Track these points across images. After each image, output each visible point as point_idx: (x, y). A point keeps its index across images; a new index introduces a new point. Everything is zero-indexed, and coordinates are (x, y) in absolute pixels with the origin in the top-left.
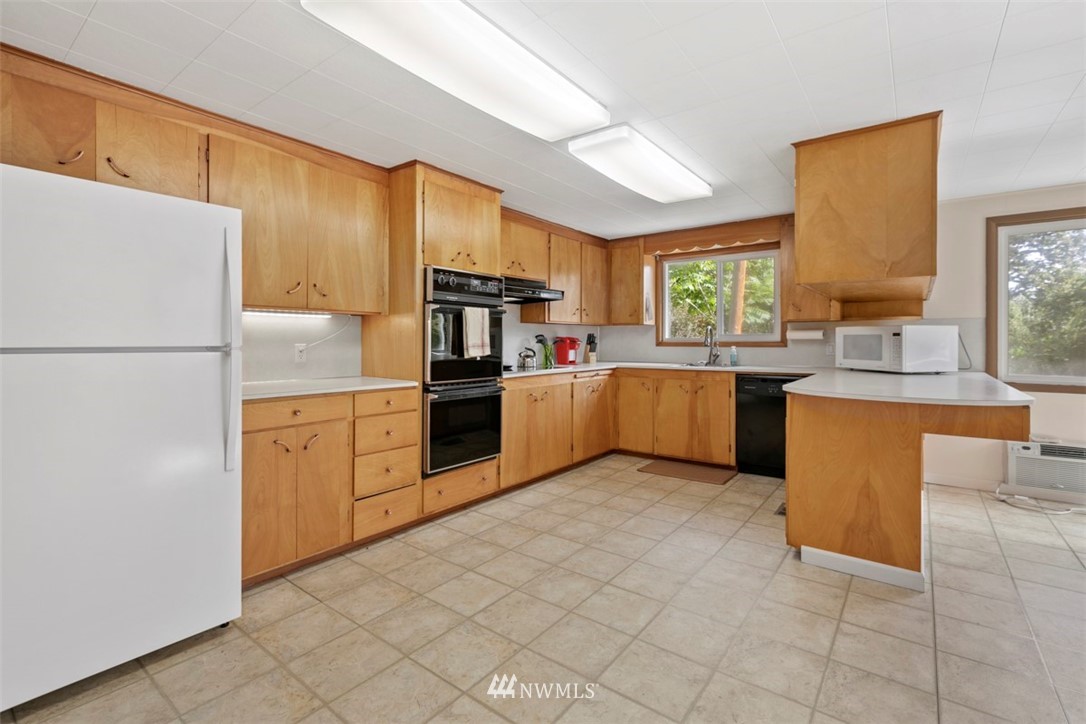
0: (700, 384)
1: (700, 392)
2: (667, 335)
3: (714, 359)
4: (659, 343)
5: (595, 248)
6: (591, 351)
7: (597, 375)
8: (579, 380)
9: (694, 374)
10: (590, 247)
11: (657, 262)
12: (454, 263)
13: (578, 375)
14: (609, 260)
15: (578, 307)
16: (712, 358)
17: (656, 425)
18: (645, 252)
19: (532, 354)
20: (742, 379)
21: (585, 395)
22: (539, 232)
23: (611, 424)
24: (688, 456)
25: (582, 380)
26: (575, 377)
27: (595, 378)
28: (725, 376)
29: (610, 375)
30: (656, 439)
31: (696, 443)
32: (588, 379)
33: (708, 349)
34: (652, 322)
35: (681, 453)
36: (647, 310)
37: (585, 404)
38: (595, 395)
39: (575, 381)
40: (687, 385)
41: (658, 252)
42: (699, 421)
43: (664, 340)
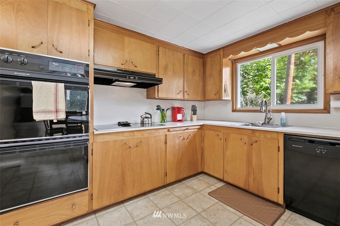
0: (254, 139)
1: (254, 145)
2: (239, 106)
3: (268, 122)
4: (234, 111)
5: (194, 57)
6: (193, 114)
7: (187, 129)
8: (171, 133)
9: (250, 132)
10: (190, 57)
11: (232, 63)
12: (35, 50)
13: (171, 130)
14: (204, 65)
15: (182, 90)
16: (267, 120)
17: (225, 162)
18: (224, 57)
19: (149, 116)
20: (288, 138)
21: (177, 142)
22: (149, 44)
23: (199, 158)
24: (246, 188)
25: (175, 132)
26: (169, 131)
27: (186, 131)
28: (275, 135)
29: (199, 129)
30: (224, 171)
31: (251, 180)
32: (181, 132)
33: (264, 114)
34: (229, 98)
35: (242, 185)
36: (225, 91)
37: (177, 147)
38: (186, 141)
39: (168, 133)
40: (246, 139)
41: (231, 56)
42: (254, 164)
43: (237, 109)
